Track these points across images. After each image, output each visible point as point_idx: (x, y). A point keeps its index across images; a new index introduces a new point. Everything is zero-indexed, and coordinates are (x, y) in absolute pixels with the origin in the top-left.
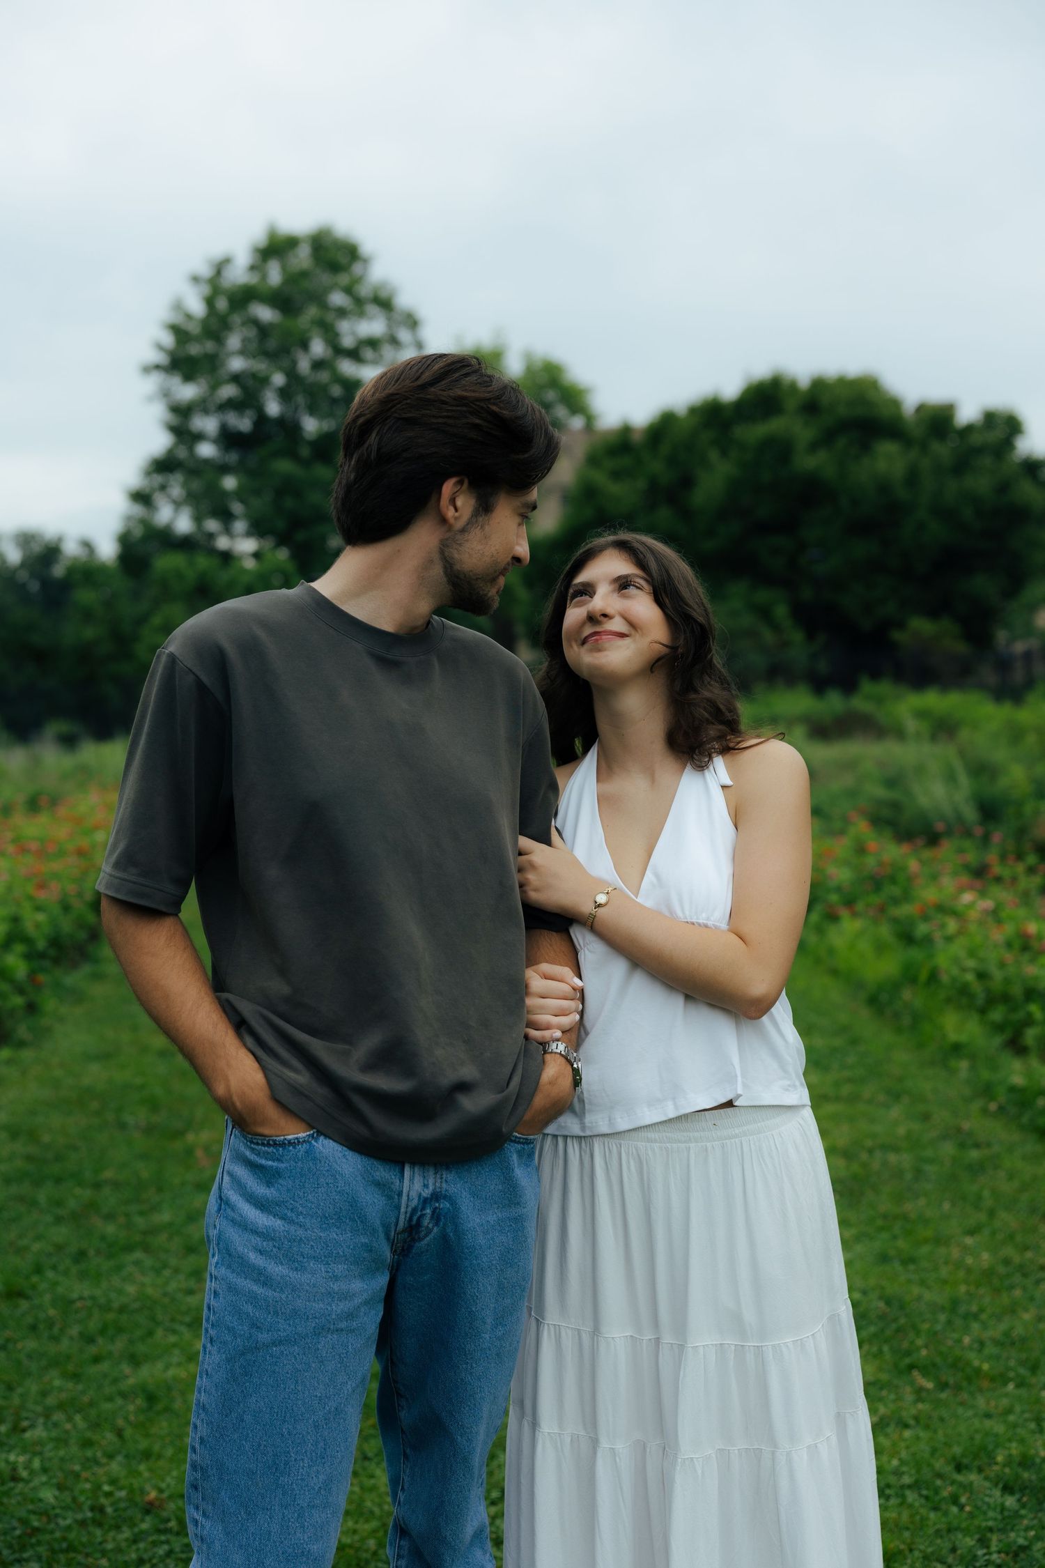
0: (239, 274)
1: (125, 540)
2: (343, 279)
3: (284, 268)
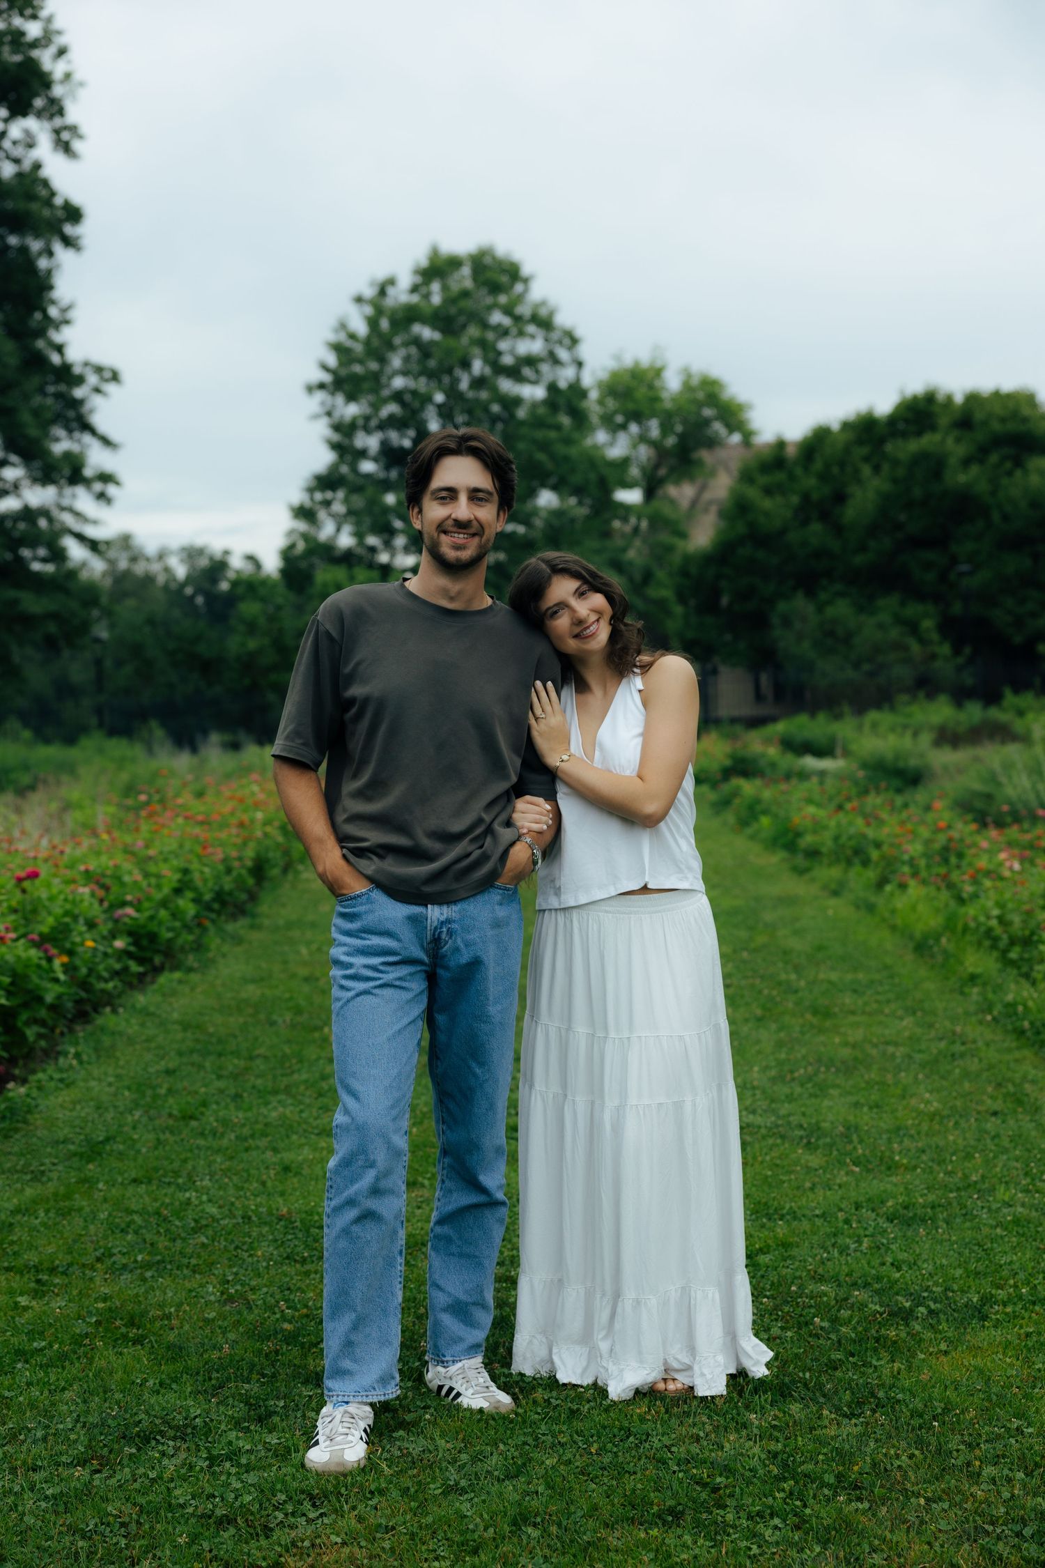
0: (401, 295)
1: (287, 555)
2: (503, 299)
3: (445, 288)
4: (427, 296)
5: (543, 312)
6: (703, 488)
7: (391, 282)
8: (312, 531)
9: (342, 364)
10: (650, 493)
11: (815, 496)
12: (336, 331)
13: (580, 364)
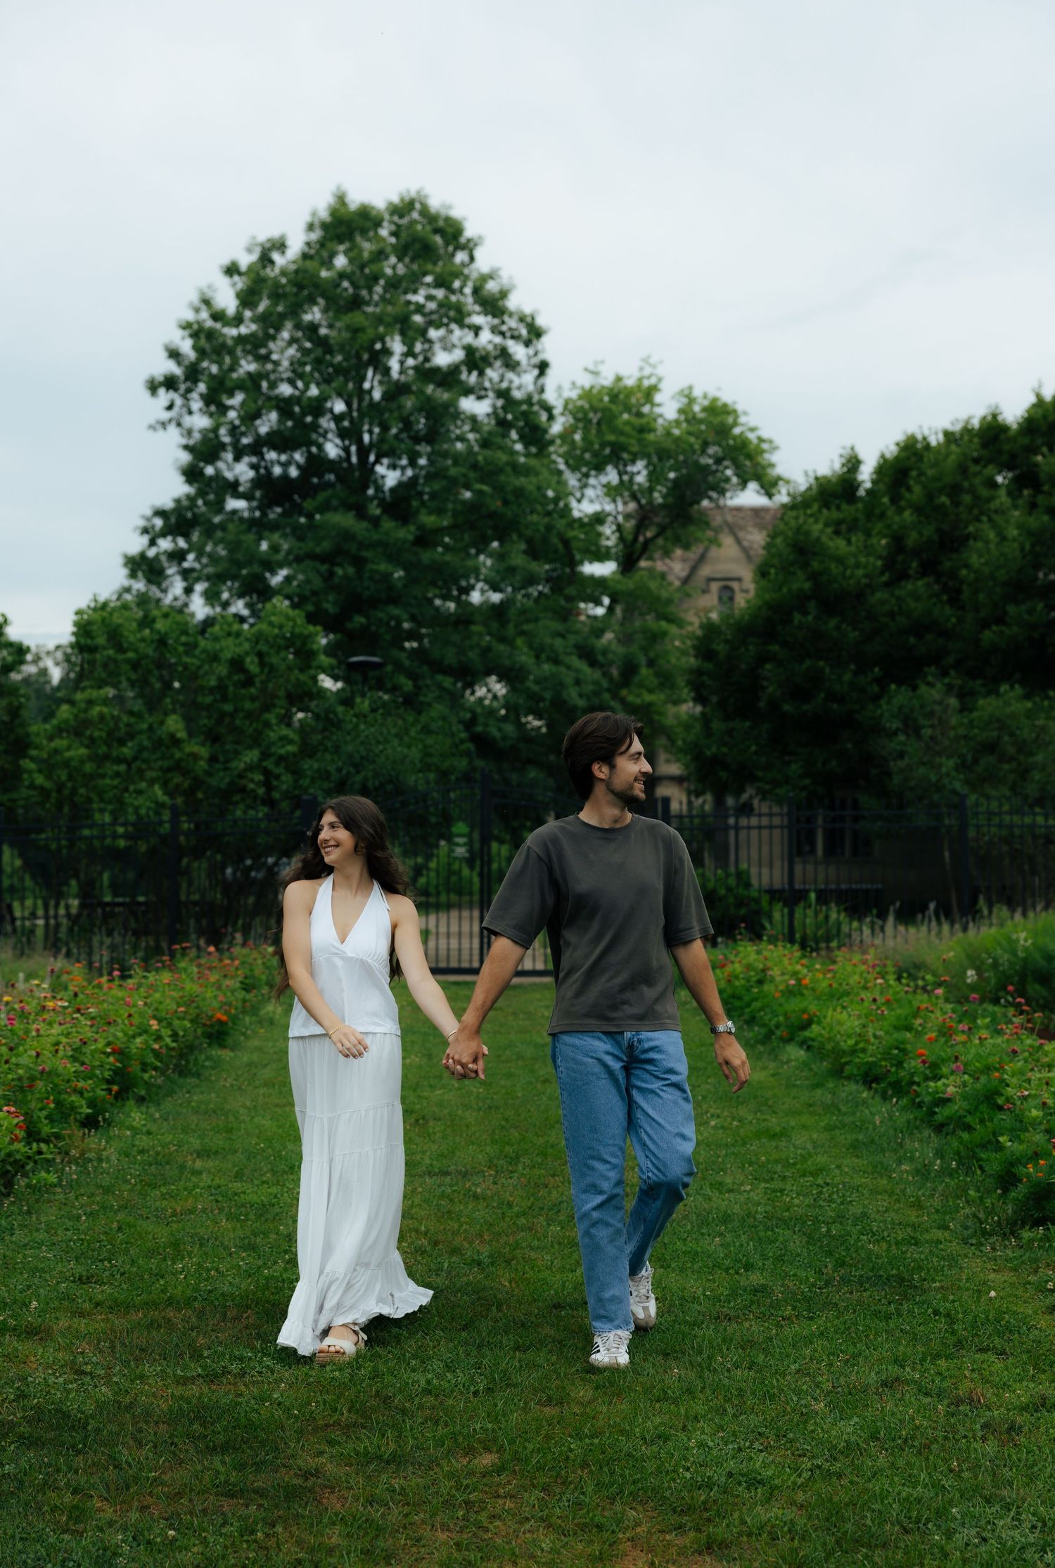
0: (289, 261)
3: (351, 253)
4: (328, 263)
5: (491, 286)
6: (702, 558)
7: (281, 246)
8: (155, 592)
9: (201, 352)
10: (628, 563)
11: (912, 539)
12: (197, 310)
13: (543, 367)
